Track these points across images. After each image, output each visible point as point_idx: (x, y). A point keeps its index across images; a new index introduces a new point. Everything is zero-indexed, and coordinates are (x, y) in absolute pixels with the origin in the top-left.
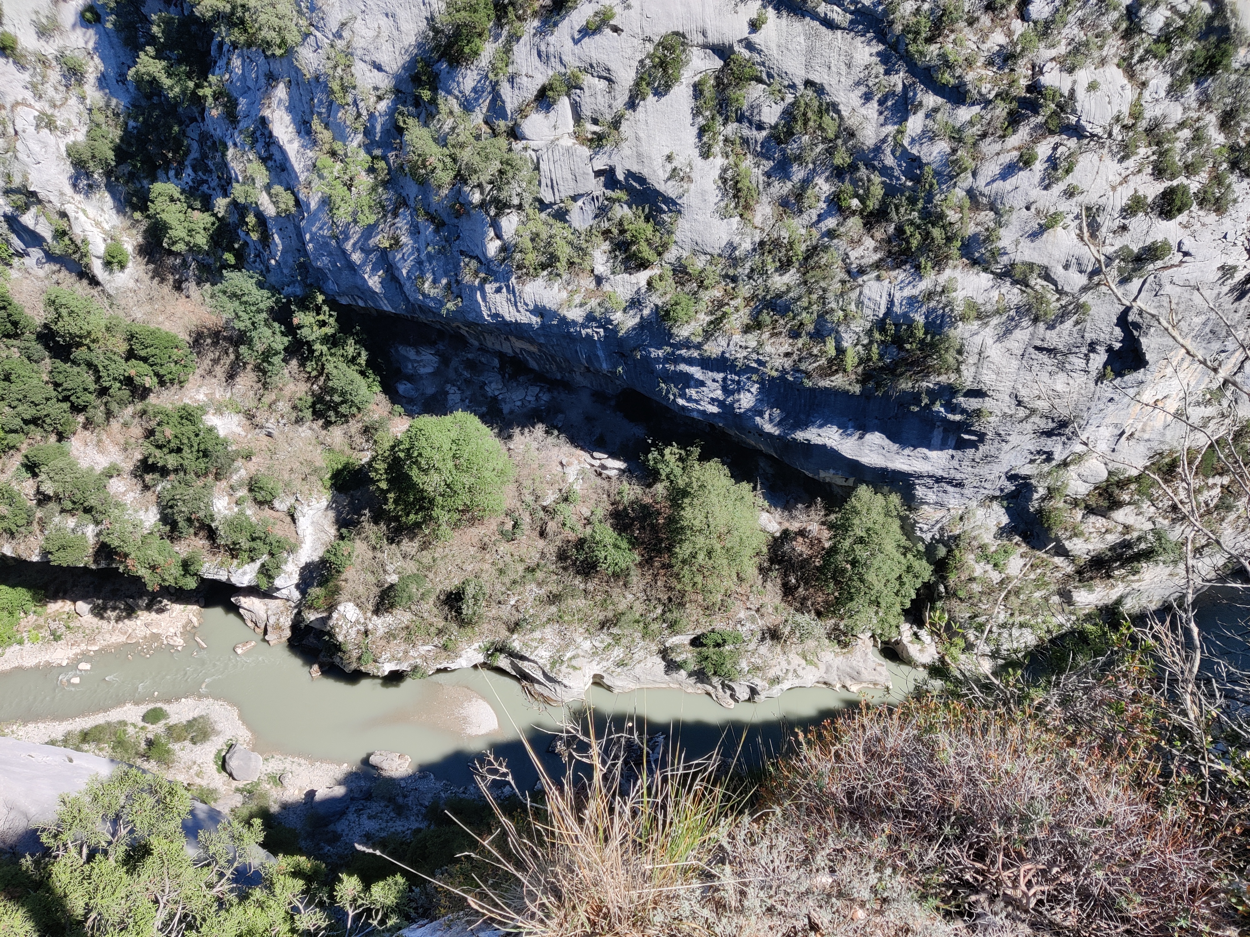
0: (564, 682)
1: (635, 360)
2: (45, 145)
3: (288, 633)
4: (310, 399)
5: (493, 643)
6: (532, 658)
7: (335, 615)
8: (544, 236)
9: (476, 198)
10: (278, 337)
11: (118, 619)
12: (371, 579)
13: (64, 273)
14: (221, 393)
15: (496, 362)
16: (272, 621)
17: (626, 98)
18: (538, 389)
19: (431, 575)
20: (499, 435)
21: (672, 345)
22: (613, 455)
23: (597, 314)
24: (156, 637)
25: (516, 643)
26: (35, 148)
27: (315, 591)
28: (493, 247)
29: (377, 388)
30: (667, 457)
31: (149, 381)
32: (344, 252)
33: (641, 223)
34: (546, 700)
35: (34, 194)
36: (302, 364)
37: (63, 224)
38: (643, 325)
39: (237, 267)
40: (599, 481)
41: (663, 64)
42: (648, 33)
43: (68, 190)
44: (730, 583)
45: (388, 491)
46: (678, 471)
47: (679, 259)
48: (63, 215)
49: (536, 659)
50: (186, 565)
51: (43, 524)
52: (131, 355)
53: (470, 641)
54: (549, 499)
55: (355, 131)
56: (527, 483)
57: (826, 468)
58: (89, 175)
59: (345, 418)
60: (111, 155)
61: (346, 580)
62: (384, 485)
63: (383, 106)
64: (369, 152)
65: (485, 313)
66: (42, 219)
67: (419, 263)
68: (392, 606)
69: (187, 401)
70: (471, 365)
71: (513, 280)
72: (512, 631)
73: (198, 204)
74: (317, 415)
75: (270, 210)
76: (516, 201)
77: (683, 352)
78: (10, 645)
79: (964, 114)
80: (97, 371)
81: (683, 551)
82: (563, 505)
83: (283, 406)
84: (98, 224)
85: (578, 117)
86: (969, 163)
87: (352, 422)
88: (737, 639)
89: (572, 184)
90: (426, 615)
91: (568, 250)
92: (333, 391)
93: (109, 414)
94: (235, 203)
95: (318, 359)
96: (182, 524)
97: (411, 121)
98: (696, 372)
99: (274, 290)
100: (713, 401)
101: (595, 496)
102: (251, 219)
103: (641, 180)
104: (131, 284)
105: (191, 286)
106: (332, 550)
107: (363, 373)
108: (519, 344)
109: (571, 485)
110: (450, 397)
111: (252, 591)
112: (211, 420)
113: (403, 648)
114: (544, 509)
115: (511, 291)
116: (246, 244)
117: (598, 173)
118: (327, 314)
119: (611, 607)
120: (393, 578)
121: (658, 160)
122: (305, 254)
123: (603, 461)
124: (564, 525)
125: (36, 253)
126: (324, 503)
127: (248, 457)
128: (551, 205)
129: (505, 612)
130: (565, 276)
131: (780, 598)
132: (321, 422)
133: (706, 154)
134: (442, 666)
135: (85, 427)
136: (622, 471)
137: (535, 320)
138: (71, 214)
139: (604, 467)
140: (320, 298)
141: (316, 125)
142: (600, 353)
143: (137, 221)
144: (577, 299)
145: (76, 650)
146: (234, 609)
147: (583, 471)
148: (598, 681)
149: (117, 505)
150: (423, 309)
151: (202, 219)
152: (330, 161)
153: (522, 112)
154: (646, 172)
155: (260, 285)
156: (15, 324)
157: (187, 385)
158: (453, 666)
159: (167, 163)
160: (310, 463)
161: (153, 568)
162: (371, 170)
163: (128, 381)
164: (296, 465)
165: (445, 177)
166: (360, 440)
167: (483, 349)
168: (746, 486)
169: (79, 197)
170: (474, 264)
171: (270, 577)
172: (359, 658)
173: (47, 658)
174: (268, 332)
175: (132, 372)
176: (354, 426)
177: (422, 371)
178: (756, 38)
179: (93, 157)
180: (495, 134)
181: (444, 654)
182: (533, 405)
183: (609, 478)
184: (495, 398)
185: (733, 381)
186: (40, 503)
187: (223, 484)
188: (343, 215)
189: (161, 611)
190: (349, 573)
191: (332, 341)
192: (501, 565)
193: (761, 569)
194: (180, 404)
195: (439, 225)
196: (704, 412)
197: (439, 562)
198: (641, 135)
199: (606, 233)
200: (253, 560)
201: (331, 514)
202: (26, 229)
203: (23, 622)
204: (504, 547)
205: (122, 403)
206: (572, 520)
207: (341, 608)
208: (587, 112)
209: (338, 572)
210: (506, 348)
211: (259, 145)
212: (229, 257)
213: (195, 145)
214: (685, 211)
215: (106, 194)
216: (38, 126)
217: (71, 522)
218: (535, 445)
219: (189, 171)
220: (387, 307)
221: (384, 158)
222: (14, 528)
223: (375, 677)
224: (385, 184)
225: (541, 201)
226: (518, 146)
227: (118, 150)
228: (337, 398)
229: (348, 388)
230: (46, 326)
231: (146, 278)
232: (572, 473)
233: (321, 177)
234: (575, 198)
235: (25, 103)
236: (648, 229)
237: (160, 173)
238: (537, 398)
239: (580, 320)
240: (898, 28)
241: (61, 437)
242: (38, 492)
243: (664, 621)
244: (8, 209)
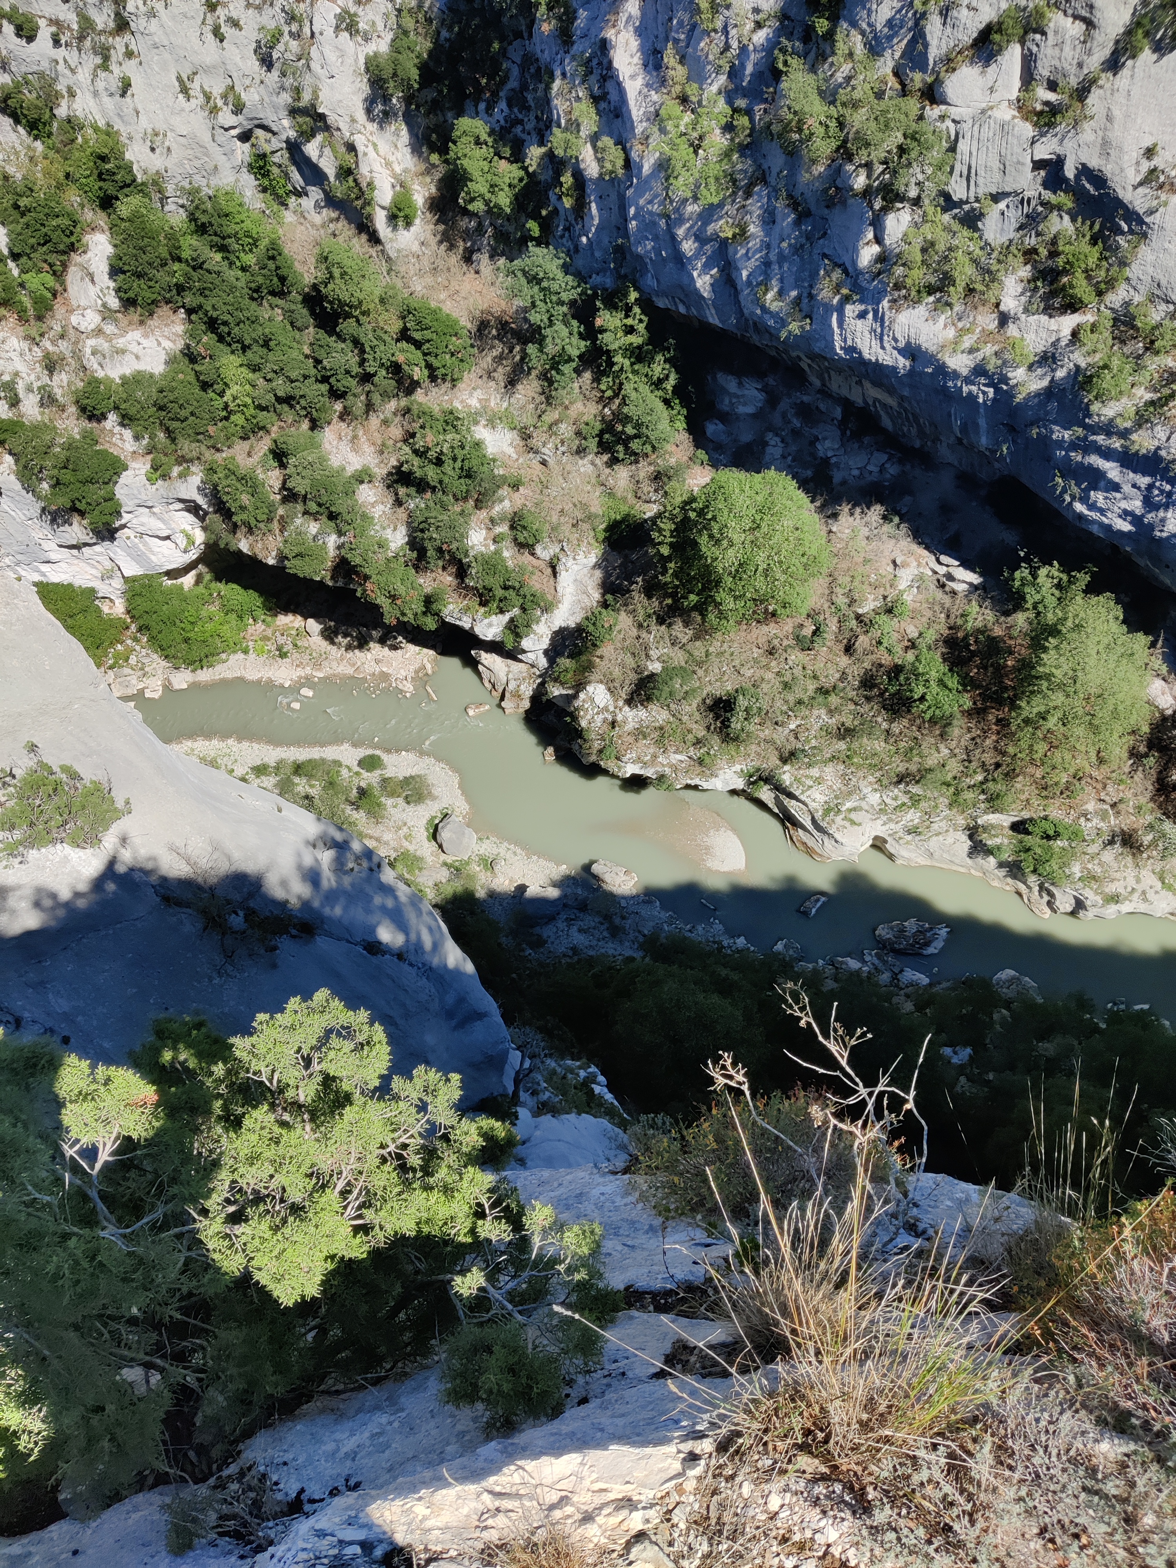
0: (836, 835)
1: (1029, 439)
2: (342, 55)
3: (526, 704)
4: (598, 426)
5: (758, 770)
6: (802, 798)
7: (582, 696)
8: (941, 247)
9: (860, 181)
10: (575, 339)
11: (349, 648)
12: (630, 662)
13: (342, 224)
14: (496, 401)
15: (838, 412)
16: (512, 686)
17: (1107, 52)
18: (885, 457)
19: (700, 672)
20: (821, 509)
21: (1085, 427)
22: (966, 564)
23: (990, 367)
24: (385, 676)
25: (787, 775)
26: (332, 56)
27: (565, 662)
28: (867, 254)
29: (681, 424)
30: (1042, 579)
31: (418, 373)
32: (673, 238)
33: (1084, 246)
34: (809, 851)
35: (322, 117)
36: (597, 380)
37: (350, 159)
38: (1049, 393)
39: (539, 242)
40: (939, 594)
43: (361, 115)
44: (1084, 762)
45: (669, 559)
46: (1051, 601)
47: (1127, 304)
48: (351, 148)
49: (808, 801)
50: (428, 601)
51: (284, 524)
52: (404, 335)
53: (732, 761)
54: (868, 605)
55: (718, 70)
56: (844, 580)
58: (386, 99)
59: (635, 457)
60: (414, 74)
61: (601, 657)
62: (665, 551)
63: (761, 37)
64: (730, 102)
65: (838, 344)
66: (327, 151)
67: (766, 264)
68: (649, 699)
69: (457, 405)
70: (806, 412)
71: (885, 303)
72: (784, 760)
73: (507, 152)
74: (604, 447)
75: (592, 169)
76: (913, 193)
77: (1100, 439)
78: (235, 652)
80: (363, 351)
81: (1030, 708)
82: (884, 617)
83: (566, 430)
84: (388, 164)
85: (1028, 77)
87: (642, 463)
88: (1076, 835)
89: (997, 176)
90: (685, 718)
91: (970, 270)
92: (626, 419)
93: (369, 407)
94: (550, 155)
95: (617, 375)
96: (431, 553)
97: (794, 62)
98: (1112, 470)
99: (580, 276)
100: (1126, 514)
101: (929, 614)
102: (567, 179)
103: (1098, 179)
104: (415, 247)
105: (483, 259)
106: (592, 618)
107: (667, 402)
108: (873, 393)
109: (901, 593)
110: (769, 450)
111: (495, 647)
112: (481, 432)
113: (651, 751)
114: (858, 617)
115: (879, 318)
116: (556, 211)
117: (1038, 165)
118: (638, 319)
119: (916, 759)
120: (655, 667)
121: (1133, 153)
122: (626, 234)
123: (951, 570)
124: (880, 643)
125: (315, 193)
126: (593, 559)
127: (515, 486)
128: (962, 202)
129: (781, 735)
130: (958, 308)
131: (1148, 795)
132: (606, 457)
134: (693, 783)
135: (341, 418)
136: (974, 588)
137: (903, 363)
138: (360, 148)
139: (950, 577)
140: (633, 296)
141: (670, 57)
142: (982, 422)
143: (434, 166)
144: (968, 342)
145: (300, 672)
146: (472, 664)
147: (921, 578)
148: (878, 845)
149: (365, 517)
150: (759, 327)
151: (509, 172)
152: (677, 109)
153: (949, 62)
154: (1109, 171)
155: (566, 268)
156: (282, 279)
157: (461, 385)
158: (705, 785)
159: (479, 90)
160: (584, 506)
161: (393, 597)
162: (728, 128)
163: (396, 369)
164: (568, 507)
165: (824, 147)
166: (647, 488)
167: (824, 392)
168: (1142, 640)
169: (373, 127)
170: (837, 275)
171: (518, 636)
172: (600, 751)
173: (270, 674)
174: (564, 331)
175: (400, 358)
176: (645, 469)
177: (742, 410)
179: (395, 75)
180: (904, 92)
181: (698, 769)
182: (874, 478)
183: (954, 593)
184: (826, 461)
185: (1162, 491)
186: (285, 500)
187: (483, 514)
188: (681, 187)
189: (394, 648)
190: (607, 650)
191: (639, 355)
192: (788, 678)
193: (1133, 753)
194: (446, 406)
195: (803, 215)
196: (1109, 527)
197: (712, 658)
198: (1117, 112)
199: (1030, 254)
200: (502, 612)
201: (598, 574)
202: (307, 161)
203: (251, 630)
204: (796, 656)
205: (386, 396)
206: (892, 639)
207: (590, 688)
208: (1043, 70)
209: (594, 645)
210: (856, 396)
211: (593, 79)
212: (533, 227)
213: (515, 71)
214: (1153, 236)
215: (404, 127)
216: (337, 28)
217: (313, 528)
218: (865, 531)
219: (503, 105)
220: (713, 319)
221: (749, 112)
222: (253, 522)
223: (614, 776)
224: (743, 149)
225: (947, 196)
226: (933, 112)
227: (424, 68)
228: (630, 430)
229: (646, 419)
230: (315, 287)
231: (433, 241)
232: (905, 577)
233: (663, 131)
234: (996, 198)
236: (1092, 254)
237: (469, 105)
238: (882, 469)
239: (965, 372)
241: (314, 425)
242: (284, 487)
243: (983, 792)
244: (292, 134)
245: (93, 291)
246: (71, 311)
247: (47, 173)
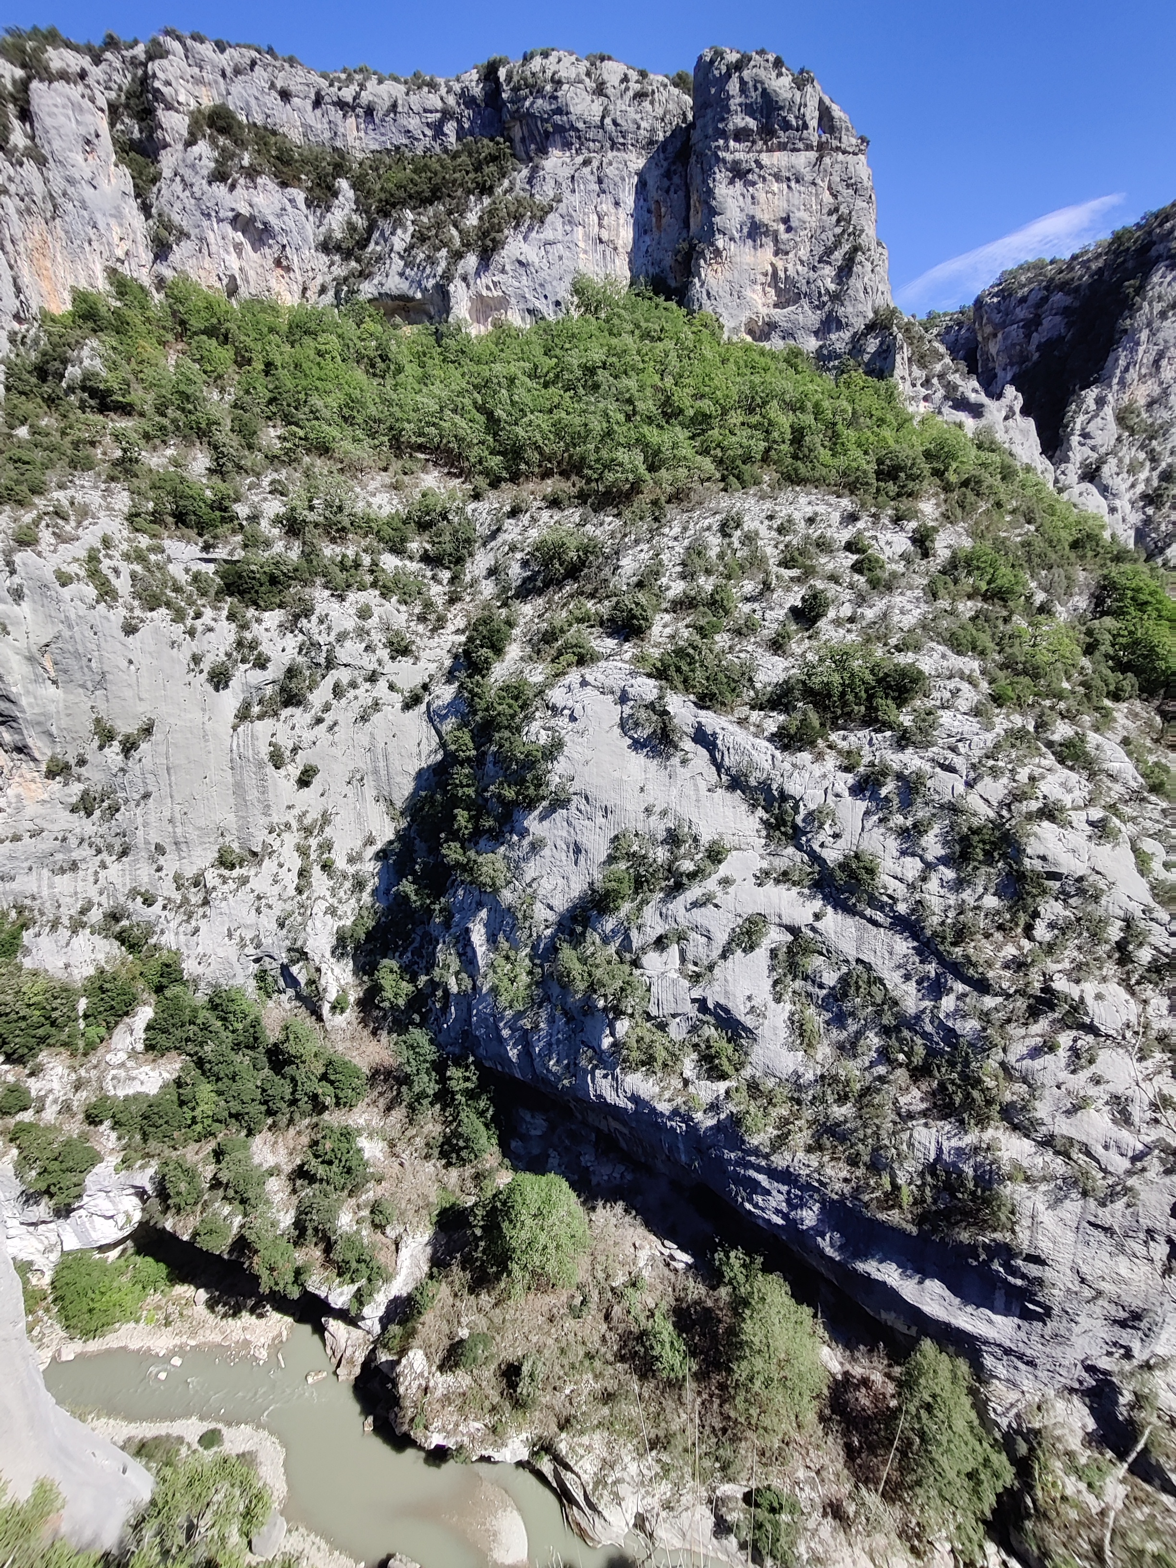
0: (605, 1513)
1: (710, 1158)
2: (325, 925)
3: (357, 1371)
4: (441, 1139)
5: (540, 1438)
6: (576, 1469)
7: (404, 1361)
8: (647, 1040)
9: (601, 1003)
10: (432, 1085)
11: (225, 1316)
12: (445, 1329)
13: (303, 1008)
14: (376, 1121)
15: (593, 1137)
16: (348, 1353)
17: (720, 951)
18: (623, 1168)
19: (498, 1338)
20: (584, 1203)
21: (743, 1151)
22: (682, 1248)
23: (682, 1111)
24: (247, 1343)
25: (563, 1443)
26: (319, 925)
27: (395, 1329)
28: (606, 1042)
29: (494, 1141)
30: (732, 1260)
31: (329, 1101)
32: (497, 1027)
33: (724, 1043)
34: (583, 1534)
35: (306, 954)
36: (443, 1109)
37: (316, 976)
38: (719, 1127)
39: (419, 1026)
40: (666, 1271)
41: (749, 933)
42: (739, 911)
43: (328, 954)
44: (787, 1426)
45: (481, 1238)
46: (741, 1278)
47: (753, 1077)
48: (318, 970)
49: (580, 1472)
50: (298, 1272)
51: (205, 1207)
52: (324, 1077)
53: (519, 1428)
54: (619, 1280)
55: (526, 946)
56: (601, 1258)
57: (888, 1310)
58: (345, 947)
59: (463, 1162)
60: (363, 936)
61: (423, 1324)
62: (478, 1232)
63: (548, 932)
64: (531, 960)
65: (592, 1093)
66: (304, 971)
67: (549, 1044)
68: (456, 1365)
69: (350, 1122)
70: (573, 1136)
71: (618, 1070)
72: (561, 1428)
73: (408, 977)
74: (443, 1154)
75: (454, 989)
76: (630, 1011)
77: (753, 1159)
78: (128, 1321)
79: (989, 1002)
80: (296, 1085)
81: (741, 1371)
82: (631, 1290)
83: (419, 1142)
84: (338, 979)
85: (683, 959)
86: (998, 1040)
87: (468, 1166)
88: (794, 1508)
89: (673, 1005)
90: (484, 1384)
91: (664, 1054)
92: (461, 1135)
93: (291, 1121)
94: (431, 980)
95: (456, 1107)
96: (310, 1232)
97: (565, 945)
98: (764, 1181)
99: (440, 1046)
100: (777, 1212)
101: (660, 1287)
102: (439, 993)
103: (727, 1011)
104: (344, 1025)
105: (384, 1035)
106: (420, 1289)
107: (487, 1126)
108: (614, 1124)
109: (641, 1269)
110: (551, 1160)
111: (343, 1315)
112: (362, 1142)
113: (455, 1418)
114: (613, 1289)
115: (615, 1078)
116: (431, 1010)
117: (694, 1001)
118: (473, 1074)
119: (663, 1424)
120: (464, 1333)
121: (741, 999)
122: (470, 1024)
123: (673, 1252)
124: (629, 1312)
125: (291, 992)
126: (426, 1238)
127: (379, 1181)
128: (655, 1018)
129: (559, 1400)
130: (659, 1075)
131: (842, 1461)
132: (444, 1162)
133: (778, 1000)
134: (486, 1453)
135: (270, 1129)
136: (689, 1267)
137: (630, 1106)
138: (323, 970)
139: (672, 1257)
140: (471, 1059)
141: (501, 938)
142: (681, 1146)
143: (364, 982)
144: (667, 1095)
145: (177, 1341)
146: (320, 1330)
147: (653, 1258)
148: (640, 1522)
149: (267, 1202)
150: (545, 1081)
151: (406, 987)
152: (503, 962)
153: (643, 949)
154: (730, 1006)
155: (431, 1041)
156: (256, 1039)
157: (355, 1110)
158: (497, 1456)
159: (397, 947)
160: (425, 1197)
161: (272, 1270)
162: (530, 973)
163: (314, 1097)
164: (414, 1197)
165: (581, 985)
166: (469, 1184)
167: (585, 1123)
168: (806, 1311)
169: (333, 960)
170: (590, 1053)
171: (361, 1304)
172: (412, 1420)
173: (150, 1344)
174: (426, 1078)
175: (320, 1091)
176: (469, 1171)
177: (533, 1133)
178: (817, 925)
179: (352, 936)
180: (622, 962)
181: (492, 1438)
182: (618, 1182)
183: (676, 1270)
184: (587, 1169)
185: (796, 1196)
186: (212, 1187)
187: (353, 1201)
188: (503, 1001)
189: (261, 1316)
190: (428, 1317)
191: (471, 1095)
192: (563, 1344)
193: (822, 1418)
194: (344, 1124)
195: (570, 1018)
196: (769, 1221)
197: (508, 1324)
198: (729, 979)
199: (696, 1046)
200: (353, 1281)
201: (429, 1250)
202: (291, 975)
203: (149, 1299)
204: (570, 1323)
205: (304, 1115)
206: (637, 1309)
207: (411, 1354)
208: (690, 956)
209: (420, 1313)
210: (603, 1126)
211: (459, 945)
212: (416, 1018)
213: (418, 939)
214: (759, 1040)
215: (351, 961)
216: (325, 913)
217: (227, 1209)
218: (614, 1221)
219: (409, 954)
220: (518, 1075)
221: (541, 966)
222: (183, 1205)
223: (421, 1448)
224: (537, 984)
225: (648, 1014)
226: (637, 972)
227: (368, 934)
228: (461, 1143)
229: (472, 1136)
230: (275, 1045)
231: (355, 1022)
232: (643, 1256)
233: (495, 972)
234: (674, 1016)
235: (324, 898)
236: (730, 1048)
237: (390, 953)
238: (622, 1176)
239: (667, 1113)
240: (928, 933)
241: (250, 1133)
242: (215, 1178)
243: (717, 1459)
244: (285, 961)
245: (129, 1039)
246: (108, 1052)
247: (129, 971)
